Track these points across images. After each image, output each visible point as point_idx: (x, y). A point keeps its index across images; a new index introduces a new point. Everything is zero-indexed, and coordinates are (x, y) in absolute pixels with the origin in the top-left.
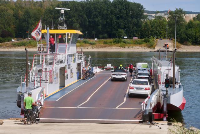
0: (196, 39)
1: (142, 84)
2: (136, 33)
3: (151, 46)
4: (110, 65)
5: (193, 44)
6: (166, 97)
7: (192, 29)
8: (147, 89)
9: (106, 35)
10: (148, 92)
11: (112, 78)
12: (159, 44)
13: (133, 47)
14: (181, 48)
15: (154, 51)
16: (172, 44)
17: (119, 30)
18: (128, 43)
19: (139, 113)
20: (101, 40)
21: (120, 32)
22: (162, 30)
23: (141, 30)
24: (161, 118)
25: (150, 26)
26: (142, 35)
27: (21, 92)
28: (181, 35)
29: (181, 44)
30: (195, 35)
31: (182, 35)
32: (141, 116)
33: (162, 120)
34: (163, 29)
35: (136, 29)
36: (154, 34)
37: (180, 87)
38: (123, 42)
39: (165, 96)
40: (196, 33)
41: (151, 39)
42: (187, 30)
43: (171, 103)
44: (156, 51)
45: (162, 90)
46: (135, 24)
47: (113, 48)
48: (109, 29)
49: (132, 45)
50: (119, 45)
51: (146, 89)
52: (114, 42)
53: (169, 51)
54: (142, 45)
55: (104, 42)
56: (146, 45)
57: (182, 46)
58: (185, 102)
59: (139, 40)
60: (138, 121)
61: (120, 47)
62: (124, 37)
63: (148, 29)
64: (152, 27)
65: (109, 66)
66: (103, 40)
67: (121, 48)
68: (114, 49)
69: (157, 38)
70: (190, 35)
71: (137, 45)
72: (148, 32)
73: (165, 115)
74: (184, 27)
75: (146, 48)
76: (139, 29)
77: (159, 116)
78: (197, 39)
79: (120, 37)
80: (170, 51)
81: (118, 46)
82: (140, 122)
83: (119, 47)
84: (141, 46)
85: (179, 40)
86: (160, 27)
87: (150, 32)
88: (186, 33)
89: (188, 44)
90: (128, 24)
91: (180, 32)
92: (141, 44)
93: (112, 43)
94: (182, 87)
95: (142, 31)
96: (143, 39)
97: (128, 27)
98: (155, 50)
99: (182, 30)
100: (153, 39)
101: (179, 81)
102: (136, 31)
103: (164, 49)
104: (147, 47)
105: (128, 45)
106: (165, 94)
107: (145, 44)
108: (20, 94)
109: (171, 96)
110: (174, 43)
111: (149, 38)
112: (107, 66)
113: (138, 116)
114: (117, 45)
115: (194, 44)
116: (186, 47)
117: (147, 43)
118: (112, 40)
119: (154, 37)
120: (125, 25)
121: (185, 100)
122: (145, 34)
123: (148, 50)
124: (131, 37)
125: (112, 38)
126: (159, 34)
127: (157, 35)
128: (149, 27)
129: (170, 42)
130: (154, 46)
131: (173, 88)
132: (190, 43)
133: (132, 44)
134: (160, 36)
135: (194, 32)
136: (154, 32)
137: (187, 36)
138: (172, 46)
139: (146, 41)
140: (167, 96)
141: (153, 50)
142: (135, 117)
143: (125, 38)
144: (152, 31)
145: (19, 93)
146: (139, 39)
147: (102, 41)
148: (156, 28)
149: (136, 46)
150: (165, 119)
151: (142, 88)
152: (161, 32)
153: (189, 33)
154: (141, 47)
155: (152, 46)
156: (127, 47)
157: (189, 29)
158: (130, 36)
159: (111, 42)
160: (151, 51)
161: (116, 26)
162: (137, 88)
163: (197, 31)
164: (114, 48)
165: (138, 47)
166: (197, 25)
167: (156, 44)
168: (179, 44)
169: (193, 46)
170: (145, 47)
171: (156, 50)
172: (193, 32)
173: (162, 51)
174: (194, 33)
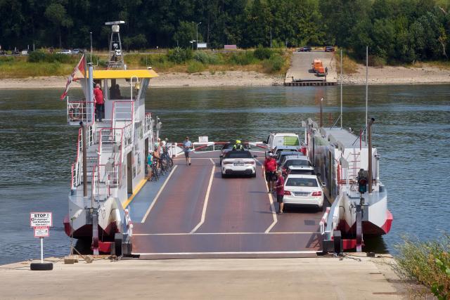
0: (398, 48)
1: (306, 185)
2: (229, 30)
3: (275, 70)
4: (206, 138)
5: (389, 63)
6: (361, 209)
7: (386, 20)
8: (316, 195)
9: (142, 38)
10: (319, 201)
11: (224, 172)
12: (296, 61)
13: (224, 73)
14: (357, 74)
15: (285, 85)
16: (334, 62)
17: (182, 23)
18: (212, 62)
19: (312, 241)
20: (131, 53)
21: (186, 30)
22: (303, 23)
23: (242, 22)
24: (353, 247)
25: (267, 11)
26: (245, 36)
27: (92, 208)
28: (356, 38)
29: (358, 62)
30: (394, 36)
31: (360, 36)
32: (318, 245)
33: (354, 250)
34: (305, 17)
35: (230, 18)
36: (280, 34)
37: (381, 189)
38: (196, 58)
39: (358, 208)
40: (398, 30)
41: (274, 48)
42: (373, 22)
43: (370, 220)
44: (290, 84)
45: (350, 197)
46: (225, 4)
47: (168, 75)
48: (150, 20)
49: (221, 67)
50: (185, 67)
51: (314, 194)
52: (171, 59)
53: (326, 84)
54: (250, 66)
55: (142, 59)
56: (260, 66)
57: (361, 68)
58: (391, 218)
59: (240, 53)
60: (315, 252)
61: (189, 72)
62: (199, 46)
63: (262, 18)
64: (273, 12)
65: (204, 140)
66: (136, 52)
67: (191, 75)
68: (170, 79)
69: (289, 46)
70: (381, 37)
71: (236, 66)
72: (264, 28)
73: (359, 243)
74: (366, 15)
75: (262, 74)
76: (238, 18)
77: (349, 244)
78: (401, 48)
79: (185, 43)
80: (329, 84)
81: (182, 71)
82: (318, 254)
83: (186, 75)
84: (248, 71)
85: (351, 51)
86: (297, 13)
87: (268, 28)
88: (370, 31)
89: (377, 63)
90: (206, 4)
91: (355, 28)
92: (247, 64)
93: (165, 62)
94: (385, 190)
95: (247, 25)
96: (253, 50)
97: (206, 13)
98: (286, 81)
99: (360, 23)
100: (278, 49)
101: (378, 178)
102: (228, 24)
103: (313, 77)
104: (264, 72)
105: (210, 67)
106: (358, 203)
107: (257, 64)
108: (92, 210)
109: (369, 208)
110: (338, 60)
111: (269, 46)
112: (198, 141)
113: (312, 245)
114: (179, 67)
115: (394, 61)
116: (371, 70)
117: (263, 62)
118: (162, 53)
119: (282, 43)
120: (196, 8)
121: (391, 214)
122: (254, 33)
123: (267, 81)
124: (215, 42)
125: (163, 46)
126: (294, 34)
127: (287, 36)
128: (265, 12)
129: (326, 57)
130: (283, 68)
131: (369, 192)
132: (383, 61)
133: (221, 63)
134: (296, 37)
135: (392, 28)
136: (279, 28)
137: (373, 39)
138: (334, 69)
139: (259, 56)
140: (362, 207)
141: (280, 82)
142: (308, 247)
143: (200, 49)
144: (275, 23)
145: (89, 209)
146: (240, 50)
147: (135, 57)
148: (287, 15)
149: (232, 70)
150: (359, 248)
151: (306, 193)
152: (300, 25)
153: (378, 32)
154: (246, 73)
155: (278, 69)
156: (207, 73)
157: (377, 21)
158: (212, 40)
159: (161, 61)
160: (275, 85)
161: (171, 11)
162: (297, 193)
163: (400, 26)
164: (170, 75)
165: (238, 73)
166: (398, 4)
167: (288, 62)
168: (352, 63)
169: (391, 68)
170: (257, 71)
171: (289, 80)
172: (389, 30)
173: (308, 85)
174: (392, 32)
